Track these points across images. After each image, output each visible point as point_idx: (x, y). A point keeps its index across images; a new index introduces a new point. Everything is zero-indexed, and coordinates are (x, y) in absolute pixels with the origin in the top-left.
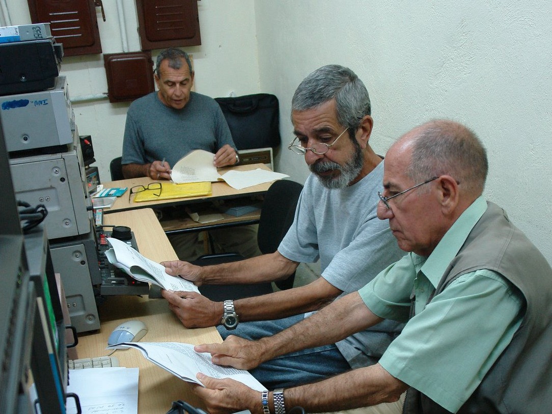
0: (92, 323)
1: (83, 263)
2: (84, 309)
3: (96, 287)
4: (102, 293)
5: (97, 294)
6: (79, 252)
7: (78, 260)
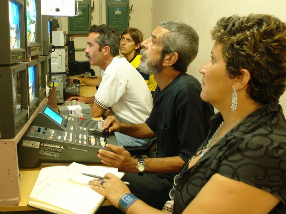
0: (61, 101)
1: (61, 81)
2: (60, 96)
3: (64, 90)
4: (66, 92)
5: (64, 92)
6: (60, 78)
7: (60, 80)
